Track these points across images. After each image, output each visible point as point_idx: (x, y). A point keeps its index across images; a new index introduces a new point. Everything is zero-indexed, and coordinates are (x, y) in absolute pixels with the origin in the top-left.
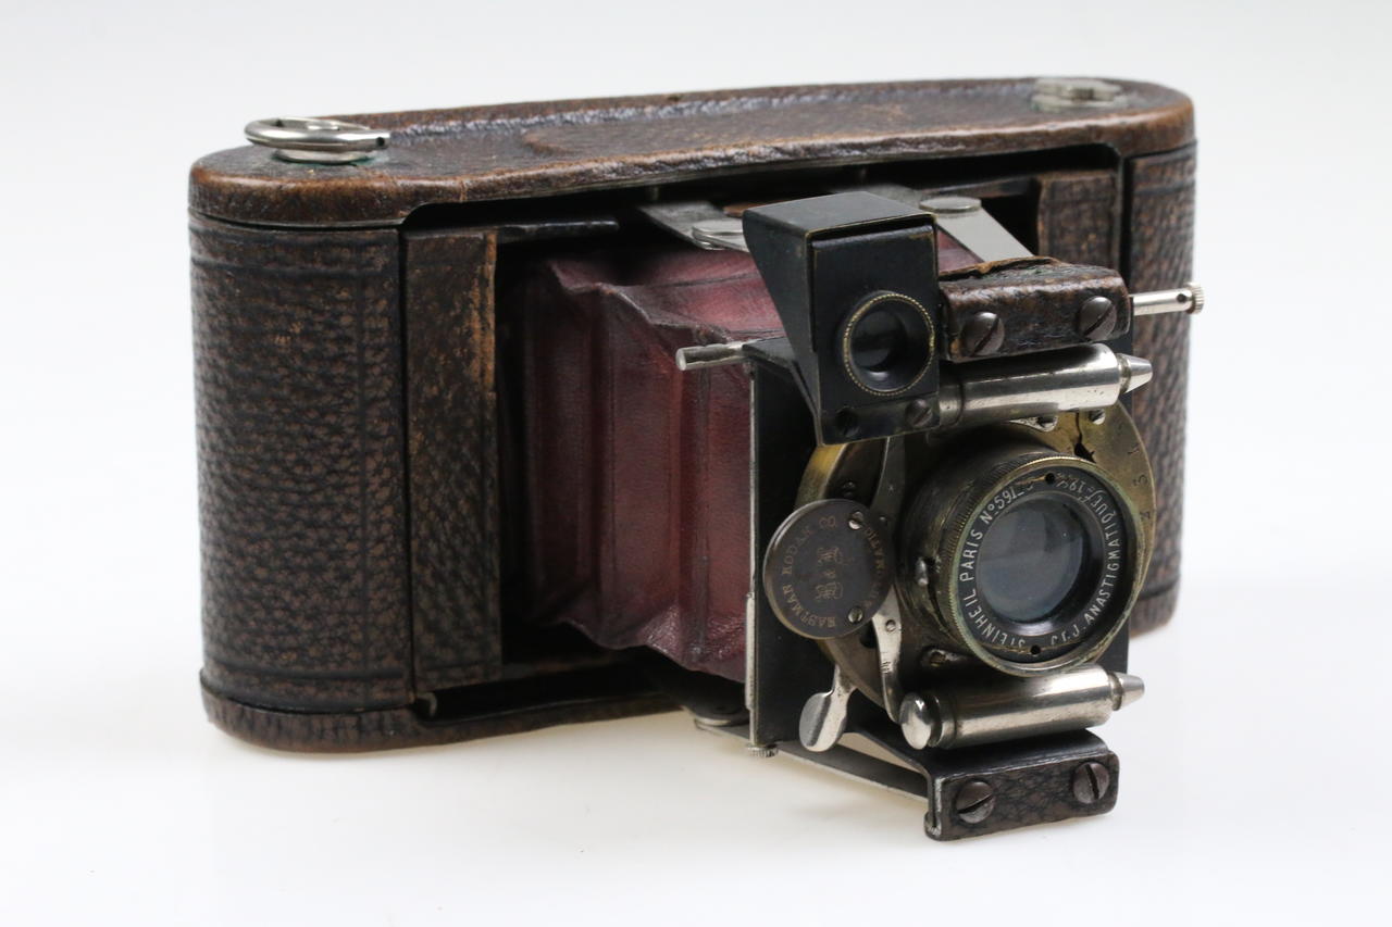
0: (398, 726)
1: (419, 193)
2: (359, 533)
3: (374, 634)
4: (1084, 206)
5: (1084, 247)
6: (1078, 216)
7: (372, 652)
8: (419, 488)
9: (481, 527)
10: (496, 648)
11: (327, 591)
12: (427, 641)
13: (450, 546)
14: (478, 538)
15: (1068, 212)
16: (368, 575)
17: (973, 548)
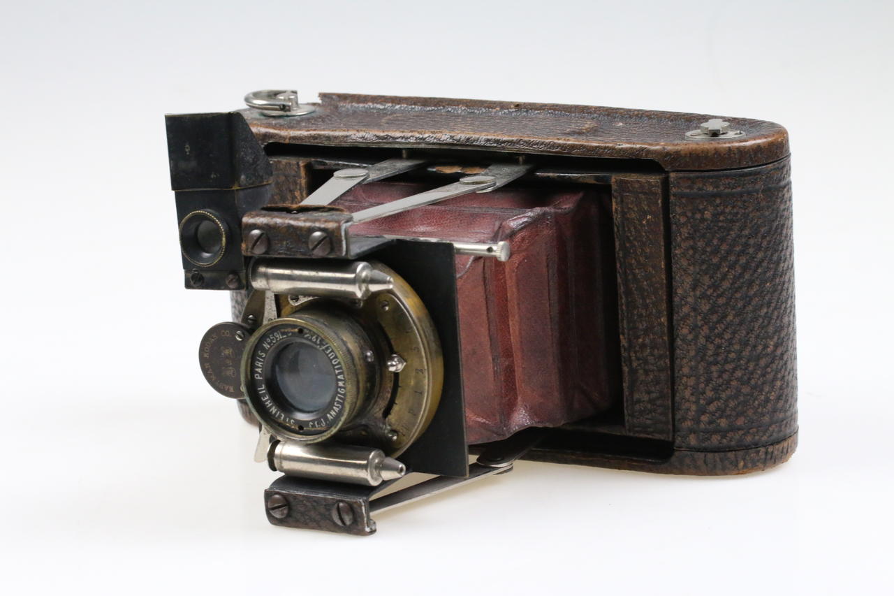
4: (642, 196)
5: (644, 222)
6: (639, 203)
15: (631, 199)
17: (260, 361)
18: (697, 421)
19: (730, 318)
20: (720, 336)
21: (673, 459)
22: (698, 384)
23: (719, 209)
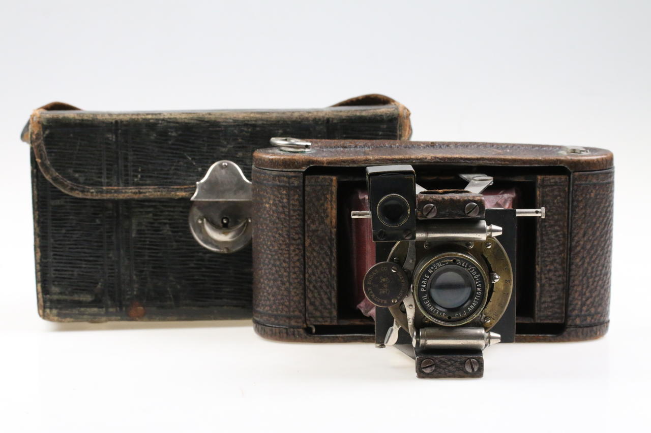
0: (300, 335)
1: (310, 162)
2: (288, 269)
3: (292, 304)
4: (555, 187)
5: (555, 201)
6: (553, 191)
7: (292, 309)
8: (309, 258)
9: (330, 272)
10: (335, 313)
11: (278, 288)
12: (311, 308)
13: (319, 278)
14: (329, 276)
15: (548, 189)
16: (291, 284)
17: (425, 281)
18: (581, 310)
19: (599, 252)
20: (594, 262)
21: (565, 333)
22: (582, 289)
23: (598, 192)
